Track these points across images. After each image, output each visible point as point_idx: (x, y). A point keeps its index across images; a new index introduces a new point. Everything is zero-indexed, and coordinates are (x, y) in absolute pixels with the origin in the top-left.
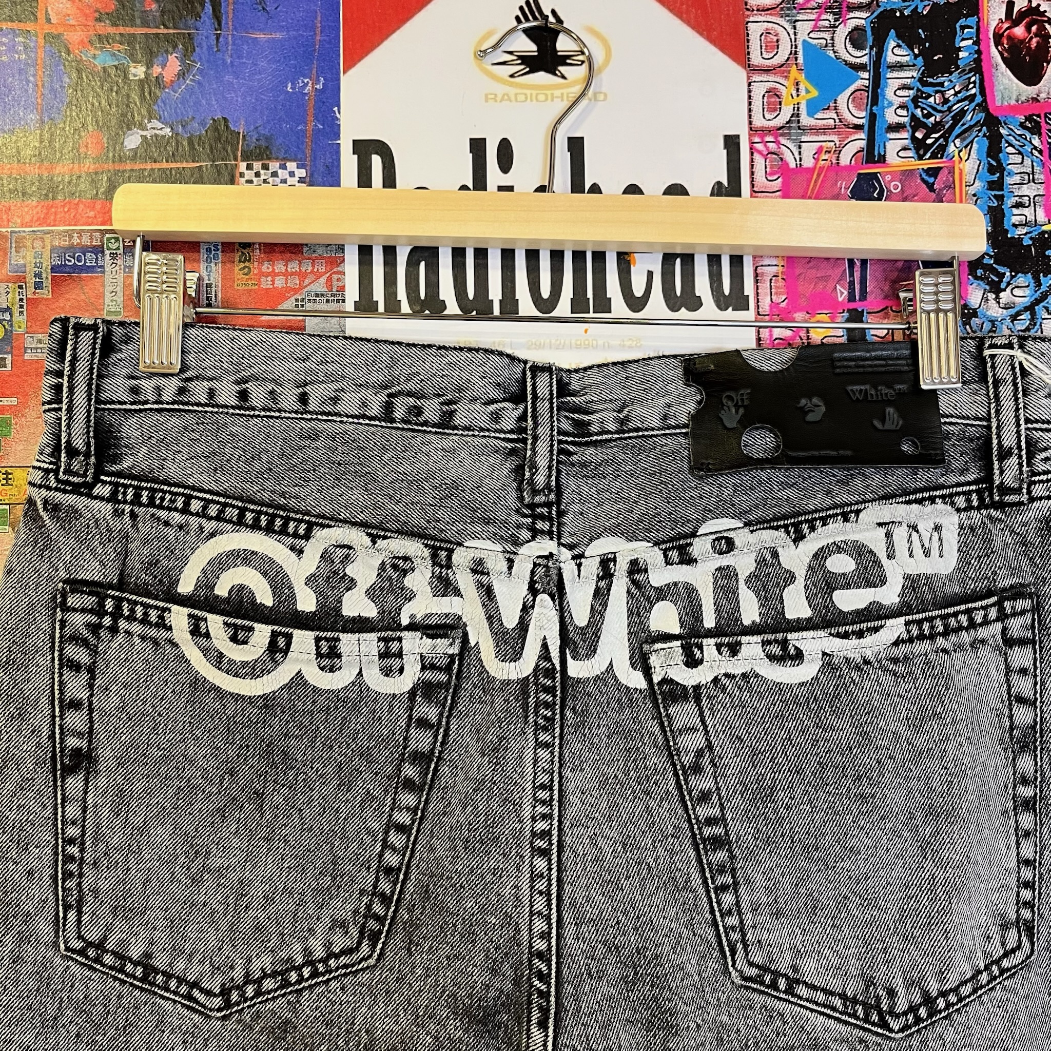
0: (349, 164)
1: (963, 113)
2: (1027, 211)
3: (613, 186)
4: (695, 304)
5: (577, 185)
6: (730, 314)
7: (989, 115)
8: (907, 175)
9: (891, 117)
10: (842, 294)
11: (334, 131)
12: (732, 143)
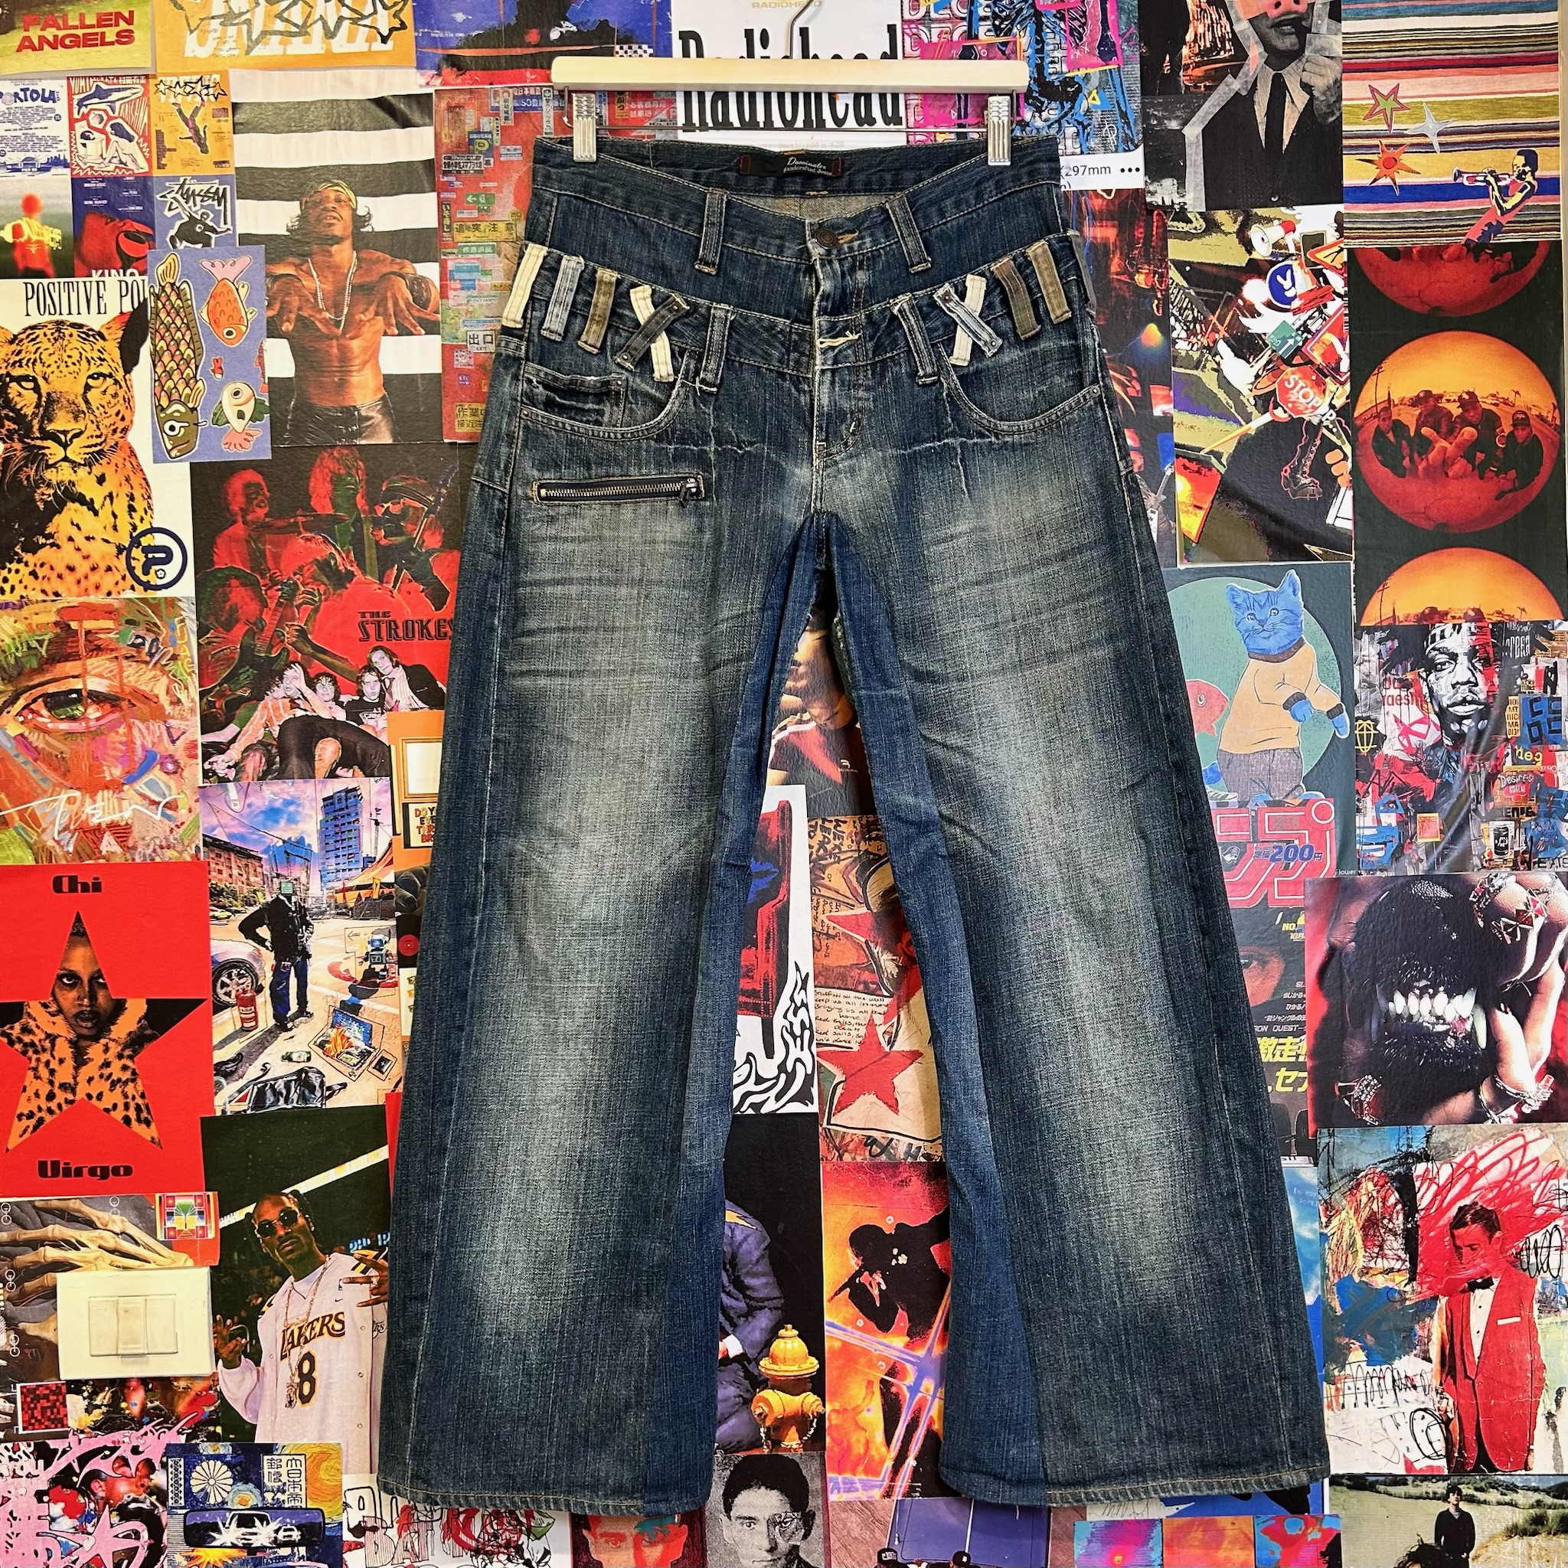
0: (677, 45)
1: (1021, 9)
2: (1057, 66)
3: (825, 54)
4: (873, 122)
5: (805, 54)
6: (892, 127)
7: (1036, 10)
8: (990, 46)
9: (981, 12)
10: (954, 115)
11: (668, 26)
12: (891, 29)
